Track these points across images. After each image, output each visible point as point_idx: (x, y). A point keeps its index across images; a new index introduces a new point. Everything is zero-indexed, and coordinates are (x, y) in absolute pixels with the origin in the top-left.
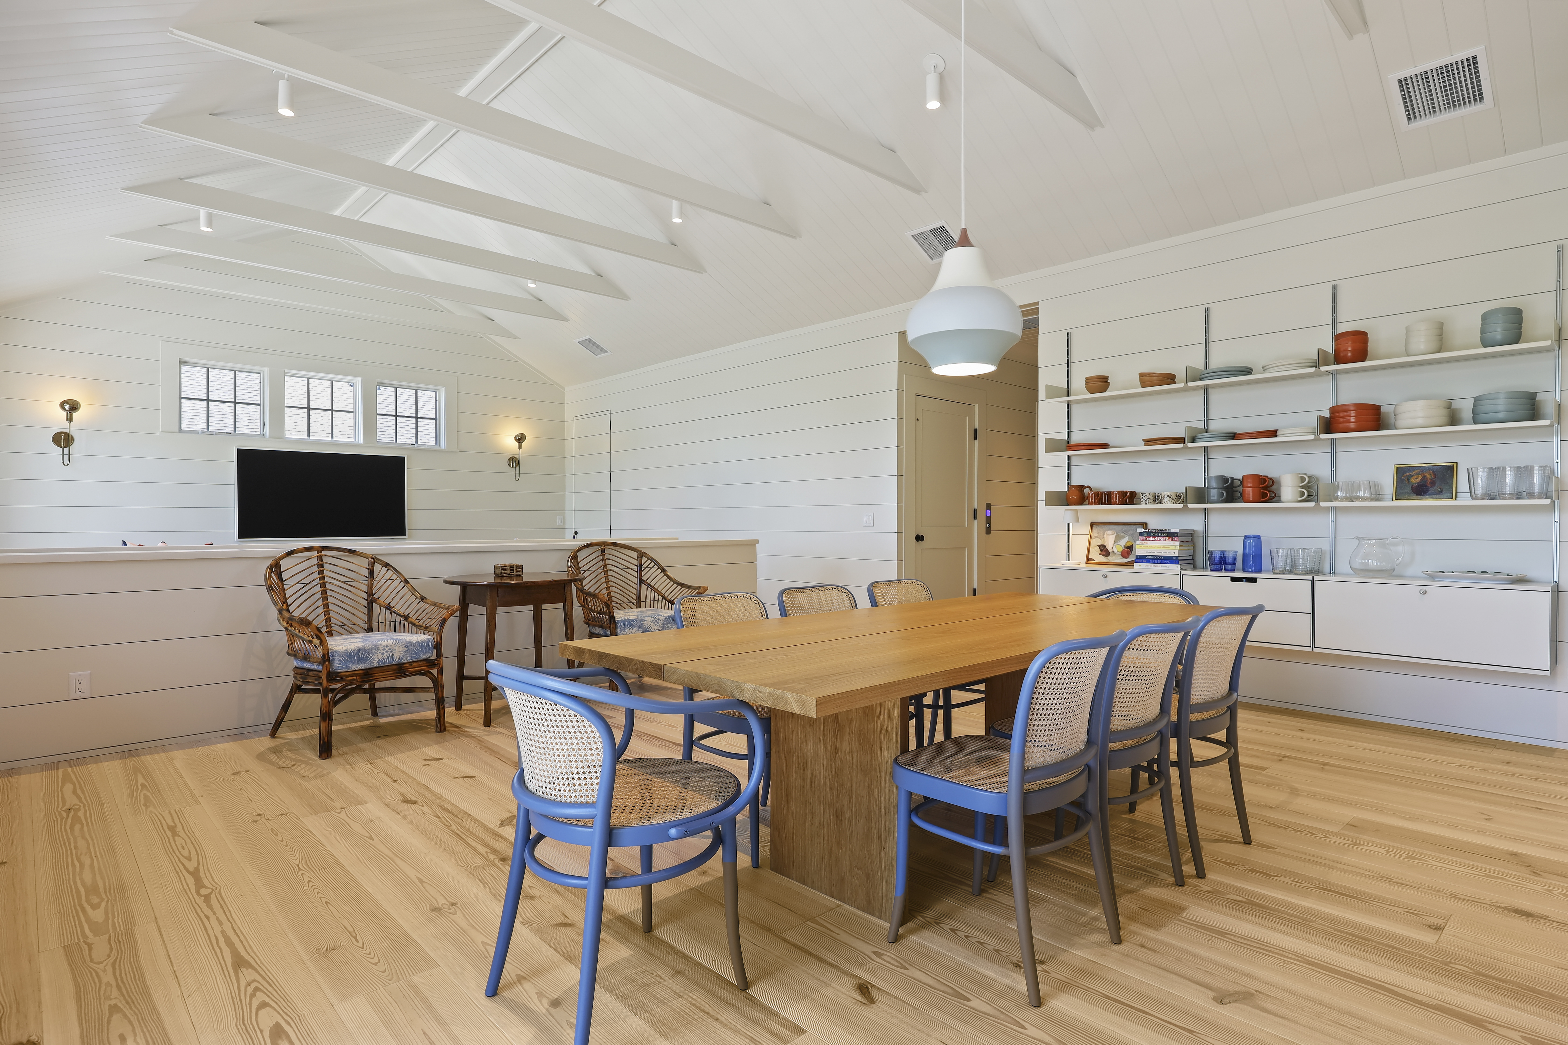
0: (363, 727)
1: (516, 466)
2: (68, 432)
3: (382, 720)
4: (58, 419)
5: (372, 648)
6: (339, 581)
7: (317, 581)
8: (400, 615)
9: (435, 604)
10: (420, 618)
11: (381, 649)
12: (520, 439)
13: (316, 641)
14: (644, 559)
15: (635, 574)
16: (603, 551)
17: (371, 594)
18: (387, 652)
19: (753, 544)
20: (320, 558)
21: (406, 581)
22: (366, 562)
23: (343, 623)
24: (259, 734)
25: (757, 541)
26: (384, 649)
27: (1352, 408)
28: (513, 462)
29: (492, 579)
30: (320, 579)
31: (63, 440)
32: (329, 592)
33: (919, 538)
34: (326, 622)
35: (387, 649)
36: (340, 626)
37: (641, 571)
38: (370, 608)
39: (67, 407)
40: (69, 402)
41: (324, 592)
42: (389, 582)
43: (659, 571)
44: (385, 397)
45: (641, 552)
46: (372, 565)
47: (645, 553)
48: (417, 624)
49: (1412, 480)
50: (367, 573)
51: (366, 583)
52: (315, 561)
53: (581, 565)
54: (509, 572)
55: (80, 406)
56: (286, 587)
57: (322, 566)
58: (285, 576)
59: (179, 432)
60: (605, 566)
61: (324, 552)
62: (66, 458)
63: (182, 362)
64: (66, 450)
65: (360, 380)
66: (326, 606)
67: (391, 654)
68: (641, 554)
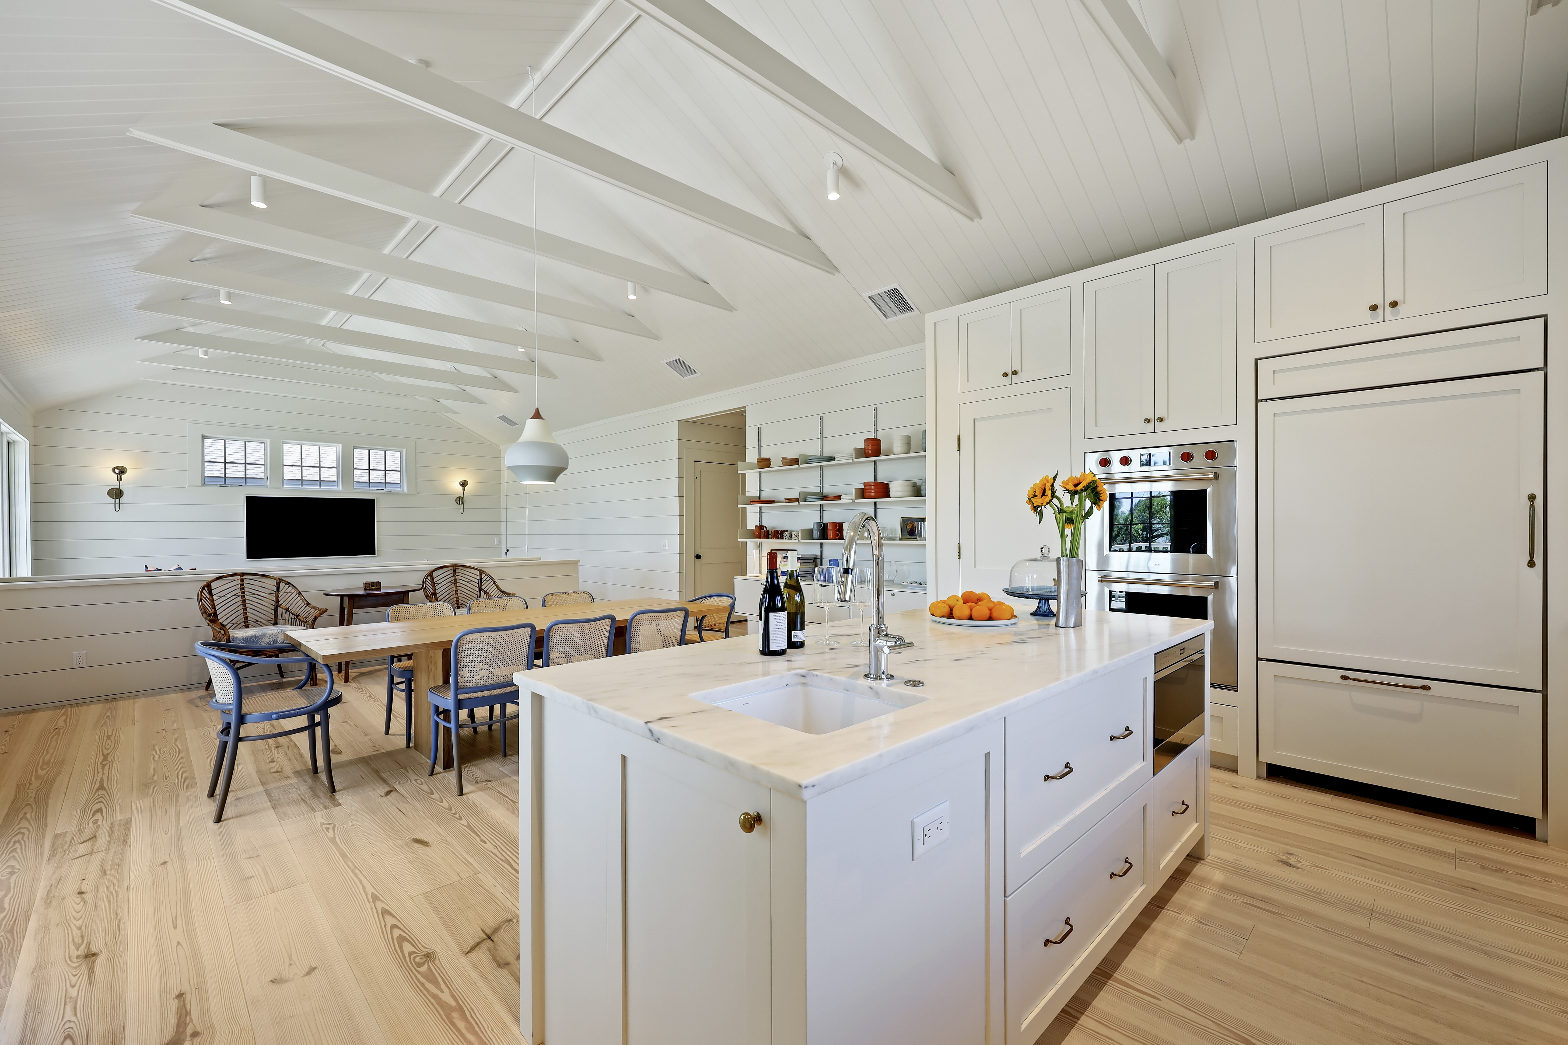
0: (269, 683)
1: (462, 503)
2: (118, 487)
3: (284, 680)
4: (112, 480)
5: (261, 635)
6: (255, 594)
7: (240, 594)
8: (294, 615)
9: (314, 608)
10: (304, 617)
11: (268, 636)
12: (464, 484)
13: (222, 632)
14: (483, 575)
15: (477, 585)
16: (454, 570)
17: (277, 601)
18: (272, 637)
19: (576, 563)
20: (242, 580)
21: (300, 593)
22: (274, 582)
23: (256, 620)
24: (199, 688)
25: (579, 561)
26: (270, 636)
27: (873, 484)
28: (459, 500)
29: (362, 592)
30: (242, 593)
31: (116, 494)
32: (247, 601)
33: (698, 557)
34: (244, 619)
35: (272, 636)
36: (255, 622)
37: (481, 582)
38: (276, 610)
39: (117, 471)
40: (119, 468)
41: (244, 601)
42: (290, 594)
43: (492, 582)
44: (360, 457)
45: (481, 570)
46: (279, 584)
47: (484, 571)
48: (302, 620)
49: (908, 527)
50: (275, 589)
51: (274, 595)
52: (239, 582)
53: (435, 580)
54: (370, 586)
55: (127, 470)
56: (215, 599)
57: (243, 585)
58: (214, 592)
59: (203, 486)
60: (455, 580)
61: (245, 577)
62: (117, 506)
63: (204, 437)
64: (117, 500)
65: (340, 445)
66: (245, 609)
67: (275, 639)
68: (482, 572)
